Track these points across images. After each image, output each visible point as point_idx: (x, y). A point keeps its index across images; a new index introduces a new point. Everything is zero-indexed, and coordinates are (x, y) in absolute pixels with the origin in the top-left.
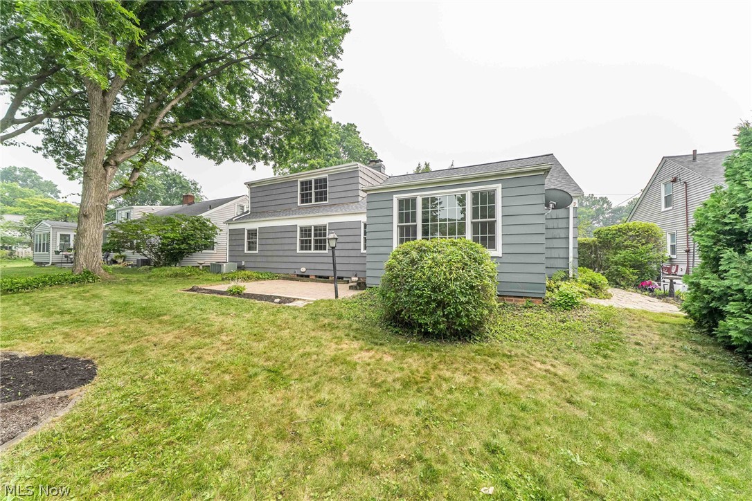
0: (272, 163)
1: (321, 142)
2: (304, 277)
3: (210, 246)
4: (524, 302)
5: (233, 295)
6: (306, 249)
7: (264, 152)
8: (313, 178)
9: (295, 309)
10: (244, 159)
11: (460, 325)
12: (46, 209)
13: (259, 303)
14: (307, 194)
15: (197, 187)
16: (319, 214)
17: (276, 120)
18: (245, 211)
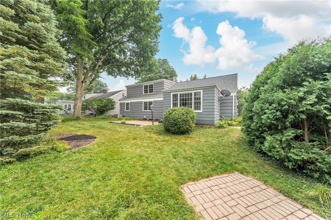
0: (134, 77)
1: (153, 69)
2: (145, 119)
3: (113, 109)
4: (209, 126)
5: (123, 124)
6: (146, 110)
7: (131, 73)
8: (148, 84)
9: (140, 127)
10: (124, 76)
11: (181, 130)
12: (54, 95)
13: (130, 126)
14: (146, 90)
15: (107, 85)
16: (151, 98)
17: (136, 61)
18: (125, 96)
